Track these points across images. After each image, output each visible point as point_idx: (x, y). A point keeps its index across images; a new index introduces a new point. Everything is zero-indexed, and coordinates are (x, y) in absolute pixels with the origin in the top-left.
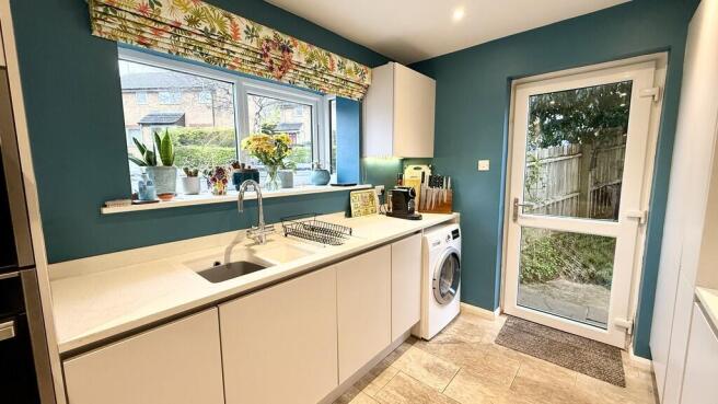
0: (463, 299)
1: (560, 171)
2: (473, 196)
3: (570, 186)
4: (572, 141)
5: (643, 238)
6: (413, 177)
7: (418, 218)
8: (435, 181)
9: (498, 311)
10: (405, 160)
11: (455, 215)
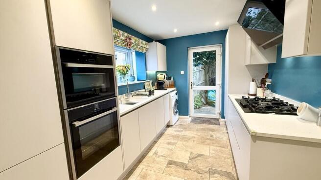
0: (179, 115)
1: (200, 74)
2: (180, 82)
3: (203, 78)
4: (202, 64)
5: (221, 89)
6: (161, 77)
7: (166, 90)
8: (168, 78)
9: (189, 116)
10: (157, 72)
11: (175, 88)
